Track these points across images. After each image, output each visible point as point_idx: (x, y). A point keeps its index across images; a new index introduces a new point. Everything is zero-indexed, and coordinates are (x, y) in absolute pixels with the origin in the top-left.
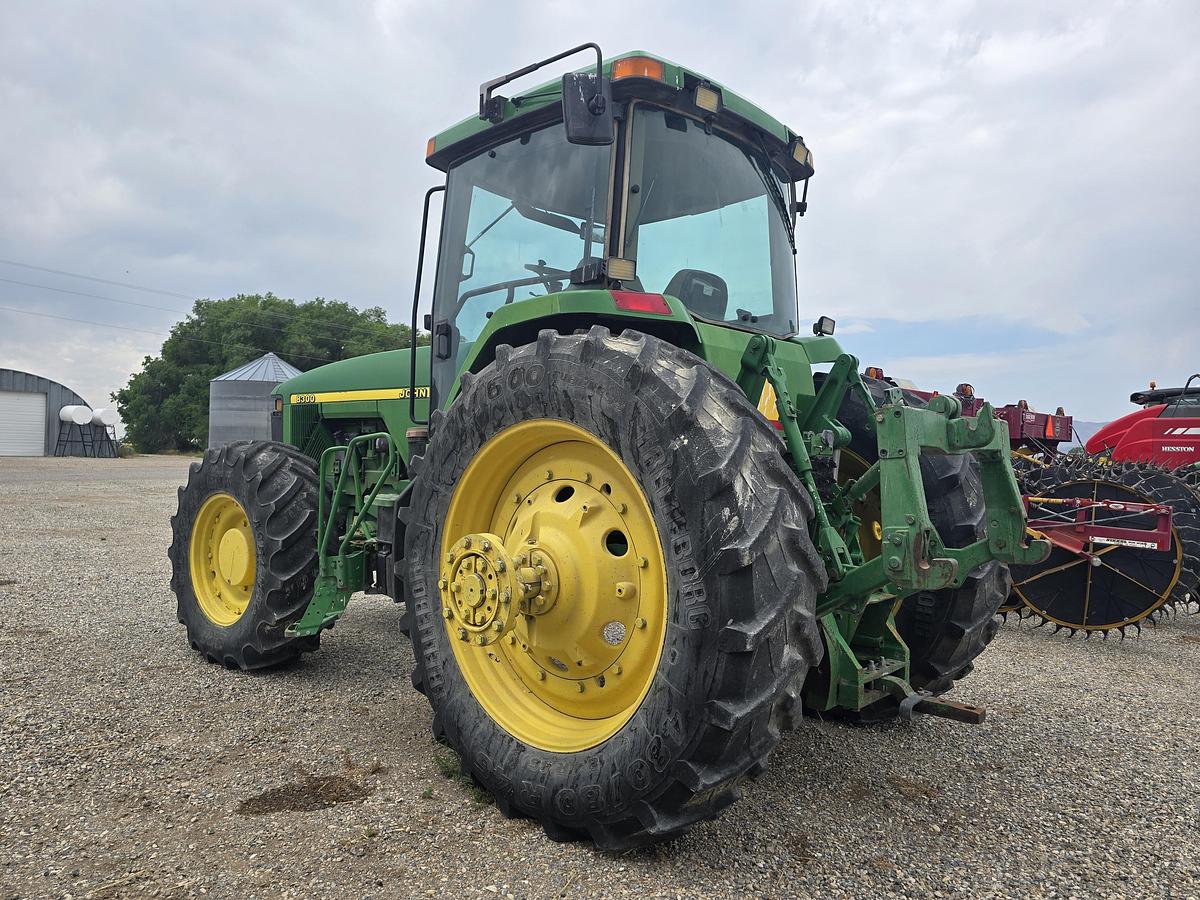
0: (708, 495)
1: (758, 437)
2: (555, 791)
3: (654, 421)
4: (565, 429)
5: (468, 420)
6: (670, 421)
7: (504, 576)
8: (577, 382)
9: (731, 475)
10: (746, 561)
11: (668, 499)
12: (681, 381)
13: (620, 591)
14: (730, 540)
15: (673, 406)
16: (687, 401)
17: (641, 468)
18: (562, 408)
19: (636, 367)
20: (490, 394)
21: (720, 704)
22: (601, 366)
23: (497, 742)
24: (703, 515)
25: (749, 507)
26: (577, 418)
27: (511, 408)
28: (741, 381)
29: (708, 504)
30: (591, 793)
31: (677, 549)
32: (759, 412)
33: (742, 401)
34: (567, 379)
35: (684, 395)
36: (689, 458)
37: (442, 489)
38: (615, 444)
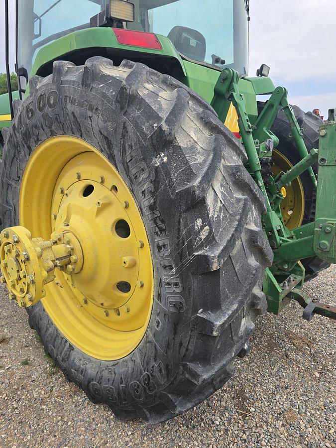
0: (184, 207)
1: (227, 152)
2: (89, 382)
3: (139, 139)
4: (78, 144)
5: (19, 136)
6: (152, 140)
7: (30, 263)
8: (81, 105)
9: (204, 191)
10: (215, 267)
11: (152, 208)
12: (163, 103)
13: (125, 262)
14: (202, 246)
15: (155, 125)
16: (166, 121)
17: (130, 179)
18: (73, 127)
19: (123, 88)
20: (28, 116)
21: (191, 365)
22: (97, 90)
23: (58, 341)
24: (179, 225)
25: (218, 216)
26: (84, 135)
27: (42, 127)
28: (214, 104)
29: (183, 215)
30: (109, 391)
31: (159, 248)
32: (225, 127)
33: (215, 120)
34: (73, 102)
35: (164, 115)
36: (168, 174)
37: (13, 184)
38: (111, 158)
